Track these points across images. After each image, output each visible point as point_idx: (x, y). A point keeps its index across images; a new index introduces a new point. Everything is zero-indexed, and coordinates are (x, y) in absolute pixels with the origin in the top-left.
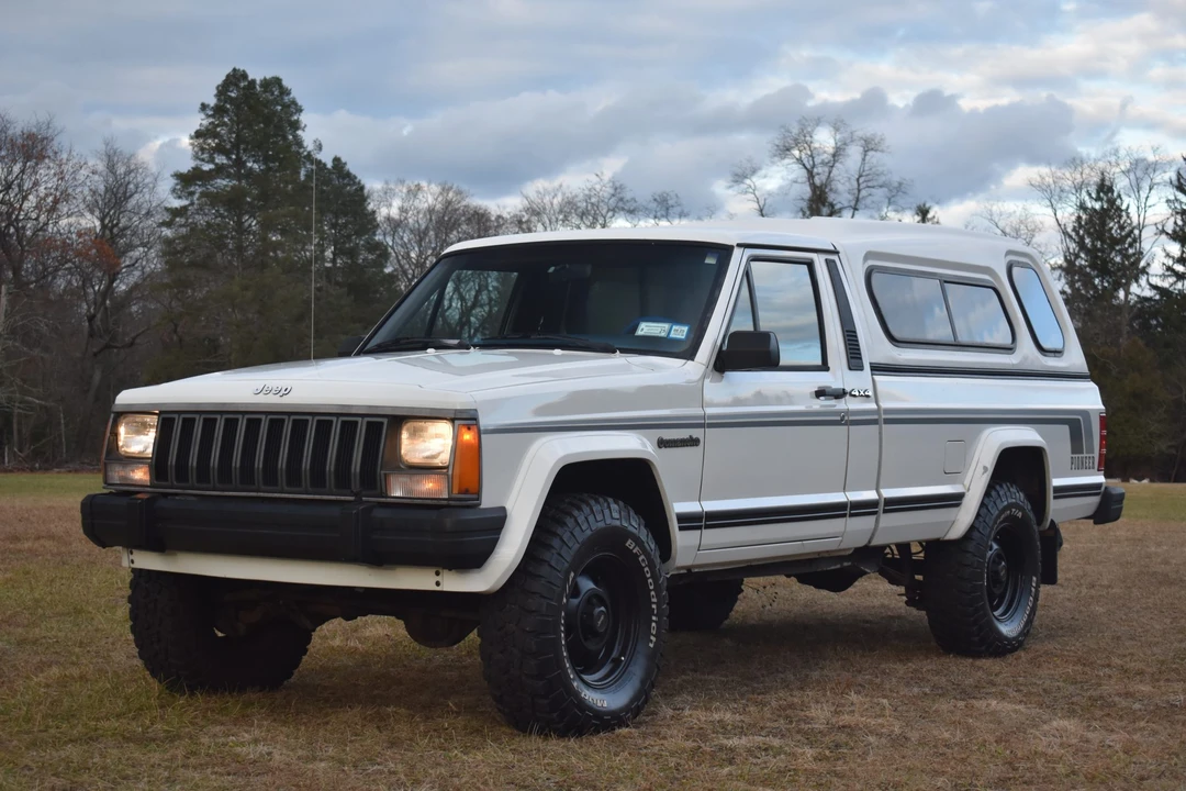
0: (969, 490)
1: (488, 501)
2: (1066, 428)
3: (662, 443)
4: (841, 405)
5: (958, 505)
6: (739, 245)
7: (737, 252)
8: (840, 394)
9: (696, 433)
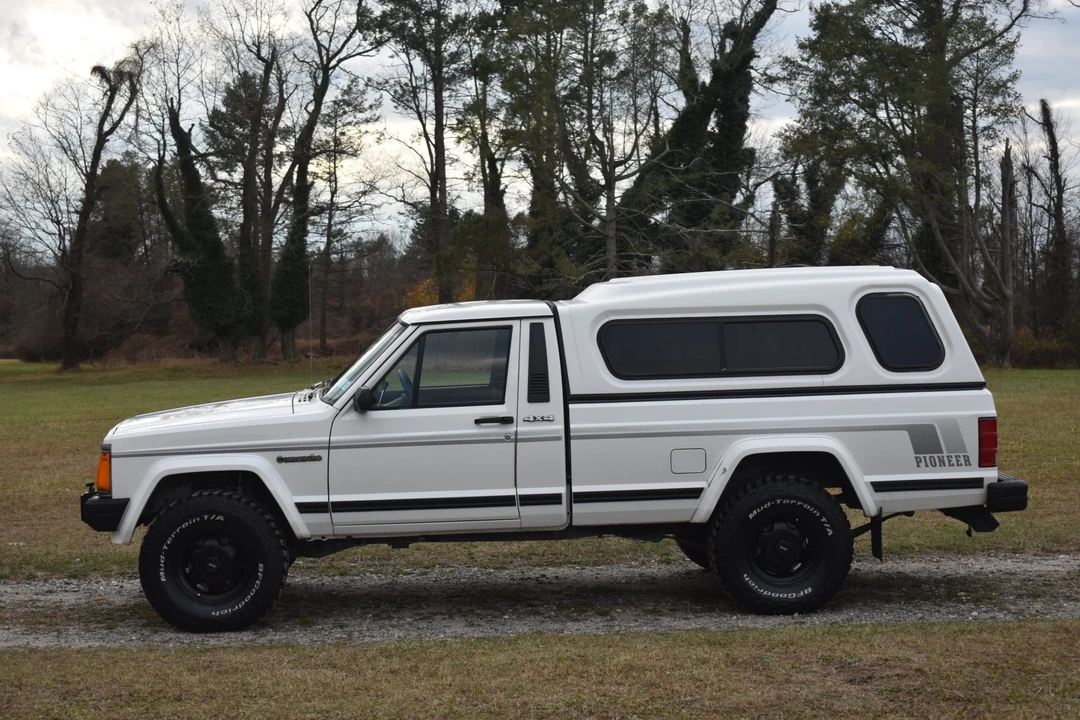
0: (709, 486)
1: (117, 494)
2: (905, 434)
3: (280, 460)
4: (511, 429)
5: (698, 497)
6: (413, 324)
7: (410, 329)
8: (507, 421)
9: (316, 453)
